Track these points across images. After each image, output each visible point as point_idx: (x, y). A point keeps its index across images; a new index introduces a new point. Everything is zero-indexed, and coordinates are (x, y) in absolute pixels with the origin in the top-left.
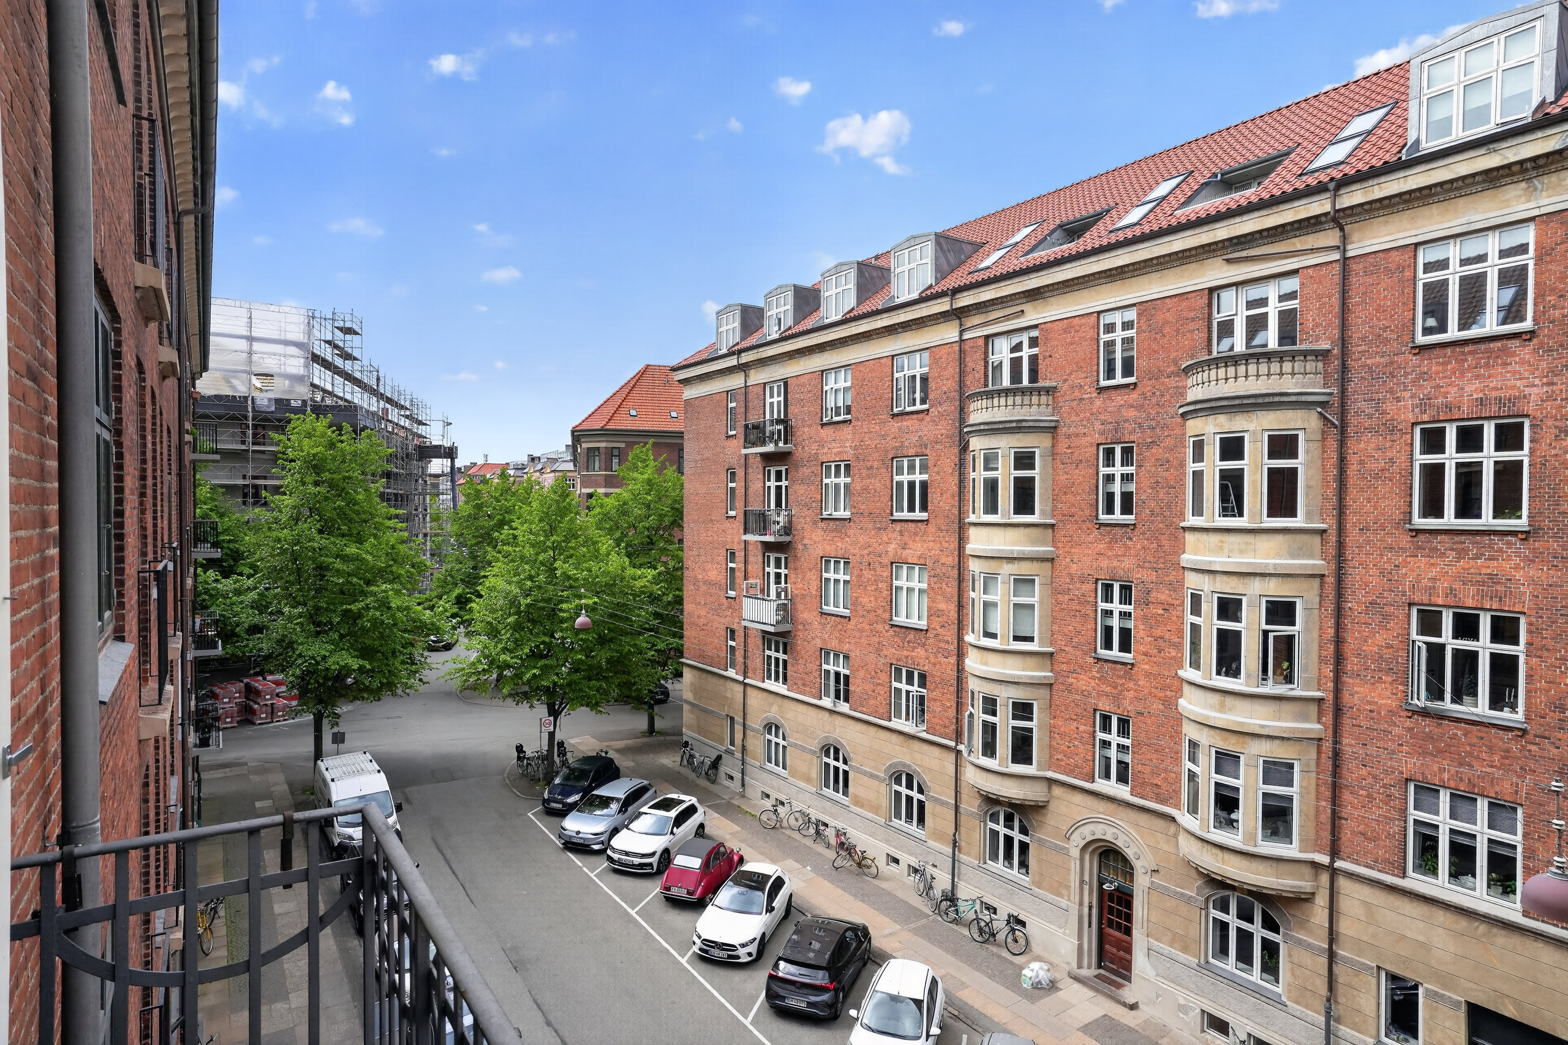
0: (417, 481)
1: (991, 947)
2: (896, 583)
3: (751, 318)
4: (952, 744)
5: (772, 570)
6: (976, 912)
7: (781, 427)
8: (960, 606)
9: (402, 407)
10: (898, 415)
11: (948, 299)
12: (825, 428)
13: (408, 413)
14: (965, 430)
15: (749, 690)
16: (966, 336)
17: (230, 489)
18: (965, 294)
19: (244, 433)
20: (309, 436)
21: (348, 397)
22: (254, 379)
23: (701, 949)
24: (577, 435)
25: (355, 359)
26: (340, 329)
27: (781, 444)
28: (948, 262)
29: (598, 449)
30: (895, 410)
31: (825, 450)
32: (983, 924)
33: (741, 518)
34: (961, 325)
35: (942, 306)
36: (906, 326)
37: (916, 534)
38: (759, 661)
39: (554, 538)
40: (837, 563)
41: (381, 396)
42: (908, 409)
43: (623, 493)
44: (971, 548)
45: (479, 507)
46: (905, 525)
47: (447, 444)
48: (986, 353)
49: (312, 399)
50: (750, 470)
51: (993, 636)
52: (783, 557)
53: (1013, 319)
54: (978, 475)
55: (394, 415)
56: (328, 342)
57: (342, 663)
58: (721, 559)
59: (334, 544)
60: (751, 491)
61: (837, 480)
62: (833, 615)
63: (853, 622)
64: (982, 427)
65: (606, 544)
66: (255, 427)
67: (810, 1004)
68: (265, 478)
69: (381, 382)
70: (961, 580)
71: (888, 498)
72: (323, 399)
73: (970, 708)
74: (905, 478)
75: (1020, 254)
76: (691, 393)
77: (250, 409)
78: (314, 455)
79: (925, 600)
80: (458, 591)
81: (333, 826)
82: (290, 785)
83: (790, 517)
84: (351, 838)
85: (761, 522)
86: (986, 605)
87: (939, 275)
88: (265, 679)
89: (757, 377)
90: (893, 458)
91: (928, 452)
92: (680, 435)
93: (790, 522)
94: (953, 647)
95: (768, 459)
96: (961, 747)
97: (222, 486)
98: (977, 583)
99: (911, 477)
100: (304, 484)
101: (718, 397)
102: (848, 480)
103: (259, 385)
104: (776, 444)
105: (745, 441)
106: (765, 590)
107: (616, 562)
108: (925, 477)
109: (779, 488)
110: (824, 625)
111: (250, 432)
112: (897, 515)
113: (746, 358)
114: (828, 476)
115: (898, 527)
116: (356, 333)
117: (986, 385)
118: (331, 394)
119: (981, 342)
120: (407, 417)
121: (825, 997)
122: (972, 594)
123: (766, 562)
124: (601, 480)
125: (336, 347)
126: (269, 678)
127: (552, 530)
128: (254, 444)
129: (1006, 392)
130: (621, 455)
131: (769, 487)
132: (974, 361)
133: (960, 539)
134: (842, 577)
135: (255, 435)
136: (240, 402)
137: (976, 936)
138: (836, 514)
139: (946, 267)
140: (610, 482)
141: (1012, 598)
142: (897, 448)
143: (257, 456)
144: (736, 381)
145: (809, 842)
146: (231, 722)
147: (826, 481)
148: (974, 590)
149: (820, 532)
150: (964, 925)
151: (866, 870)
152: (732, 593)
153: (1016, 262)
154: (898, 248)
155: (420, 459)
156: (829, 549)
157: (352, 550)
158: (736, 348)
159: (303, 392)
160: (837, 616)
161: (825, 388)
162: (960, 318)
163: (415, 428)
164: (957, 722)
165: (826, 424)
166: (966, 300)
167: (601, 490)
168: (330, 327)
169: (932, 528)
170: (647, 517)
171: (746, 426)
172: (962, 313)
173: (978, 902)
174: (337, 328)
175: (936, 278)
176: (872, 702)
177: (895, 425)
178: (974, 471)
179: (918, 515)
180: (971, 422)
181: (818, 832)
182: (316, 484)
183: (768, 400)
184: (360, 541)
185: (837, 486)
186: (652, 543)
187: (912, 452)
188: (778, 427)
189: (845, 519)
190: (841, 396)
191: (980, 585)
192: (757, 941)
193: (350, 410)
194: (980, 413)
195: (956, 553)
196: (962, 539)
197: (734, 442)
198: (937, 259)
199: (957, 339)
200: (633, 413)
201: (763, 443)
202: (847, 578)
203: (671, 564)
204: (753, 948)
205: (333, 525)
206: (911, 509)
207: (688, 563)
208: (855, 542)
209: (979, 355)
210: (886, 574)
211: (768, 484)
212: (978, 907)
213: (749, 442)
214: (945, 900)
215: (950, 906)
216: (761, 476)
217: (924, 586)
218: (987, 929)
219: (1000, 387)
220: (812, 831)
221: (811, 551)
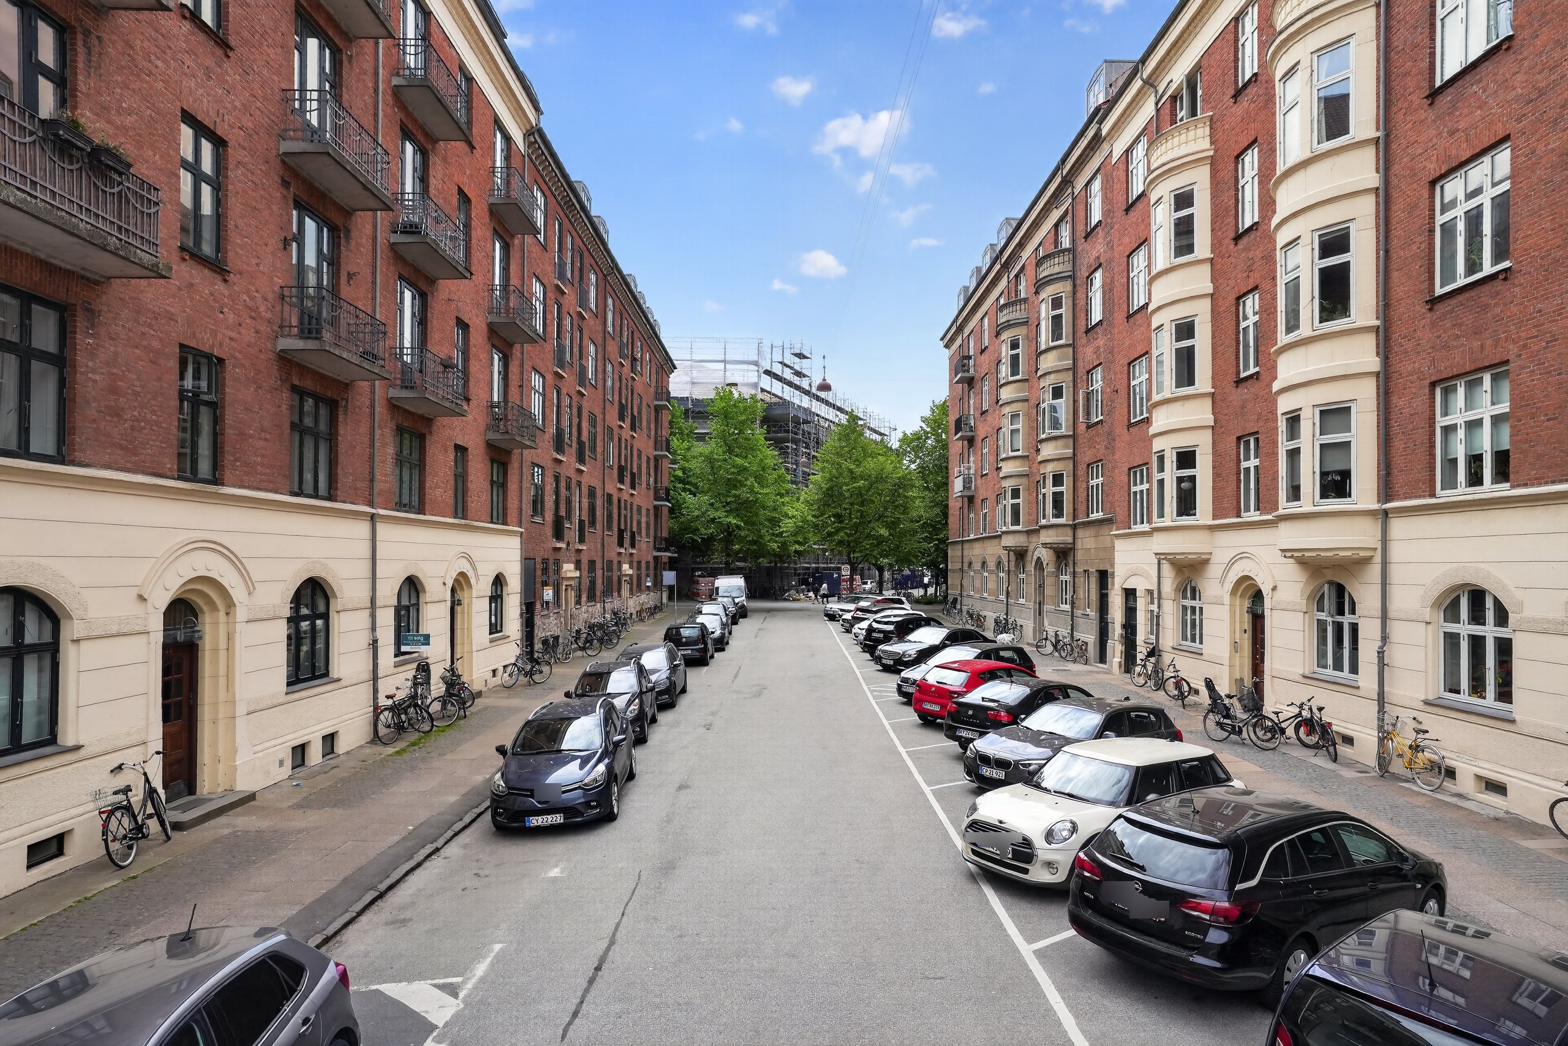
56: (781, 363)
125: (788, 367)
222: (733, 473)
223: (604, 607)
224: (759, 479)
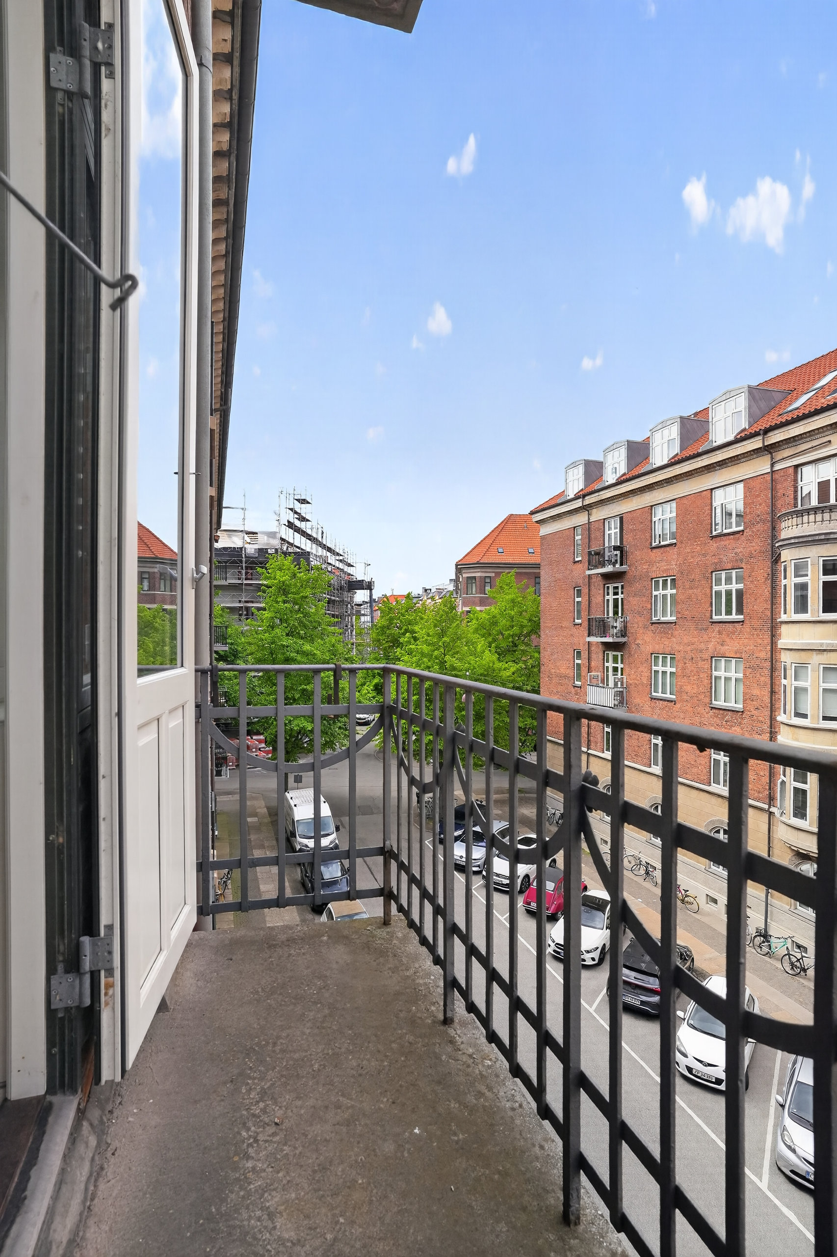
0: (347, 606)
1: (802, 980)
2: (715, 673)
3: (593, 469)
4: (766, 807)
5: (610, 665)
6: (787, 948)
7: (618, 553)
8: (773, 692)
9: (338, 554)
10: (716, 536)
11: (760, 438)
12: (654, 551)
13: (341, 558)
14: (777, 545)
15: (592, 759)
16: (777, 467)
17: (232, 610)
18: (776, 432)
19: (240, 572)
20: (280, 569)
21: (303, 547)
22: (246, 536)
23: (554, 951)
24: (460, 568)
25: (308, 520)
26: (298, 500)
27: (617, 566)
28: (760, 409)
29: (475, 578)
30: (714, 533)
31: (654, 569)
32: (794, 960)
33: (586, 624)
34: (772, 458)
35: (756, 443)
36: (722, 464)
37: (733, 633)
38: (599, 737)
39: (445, 639)
40: (664, 658)
41: (324, 547)
42: (725, 531)
43: (493, 610)
44: (782, 643)
45: (391, 619)
46: (723, 626)
47: (367, 579)
48: (796, 480)
49: (281, 549)
50: (592, 587)
51: (805, 716)
52: (619, 654)
53: (820, 448)
54: (790, 581)
55: (332, 559)
56: (291, 509)
57: (301, 726)
58: (570, 656)
59: (295, 643)
60: (593, 605)
61: (664, 592)
62: (661, 700)
63: (678, 705)
64: (793, 541)
65: (481, 644)
66: (247, 568)
67: (643, 1003)
68: (252, 602)
69: (324, 537)
70: (773, 669)
71: (708, 605)
72: (287, 549)
73: (782, 777)
74: (723, 588)
75: (827, 394)
76: (545, 530)
77: (243, 556)
78: (283, 582)
79: (741, 688)
80: (376, 681)
81: (295, 837)
82: (268, 808)
83: (625, 623)
84: (307, 846)
85: (602, 627)
86: (797, 690)
87: (751, 420)
88: (252, 738)
89: (597, 515)
90: (712, 572)
91: (743, 565)
92: (537, 566)
93: (625, 627)
94: (766, 727)
95: (608, 577)
96: (773, 809)
97: (228, 608)
98: (788, 672)
99: (729, 587)
100: (277, 602)
101: (567, 532)
102: (674, 591)
103: (249, 541)
104: (614, 566)
105: (589, 564)
106: (605, 681)
107: (489, 657)
108: (741, 586)
109: (616, 601)
110: (653, 708)
111: (244, 572)
112: (716, 618)
113: (589, 500)
114: (657, 589)
115: (717, 627)
116: (308, 503)
117: (796, 506)
118: (292, 545)
119: (791, 470)
120: (340, 561)
121: (656, 999)
122: (784, 682)
123: (605, 659)
124: (477, 600)
125: (296, 513)
126: (254, 737)
127: (443, 633)
128: (246, 579)
129: (815, 510)
130: (491, 582)
131: (608, 600)
132: (784, 488)
133: (773, 636)
134: (669, 669)
135: (246, 573)
136: (238, 552)
137: (788, 969)
138: (663, 619)
139: (758, 412)
140: (483, 602)
141: (821, 684)
142: (716, 564)
143: (248, 588)
144: (581, 519)
145: (640, 880)
146: (232, 766)
147: (655, 593)
148: (785, 678)
149: (650, 634)
150: (777, 959)
151: (689, 906)
152: (578, 683)
153: (823, 400)
154: (716, 402)
155: (349, 591)
156: (658, 648)
157: (307, 647)
158: (581, 493)
159: (276, 543)
160: (665, 700)
161: (654, 519)
162: (771, 453)
163: (346, 569)
164: (770, 789)
165: (654, 548)
166: (776, 437)
167: (478, 608)
168: (292, 499)
169: (747, 626)
170: (512, 627)
171: (590, 553)
172: (772, 448)
173: (789, 940)
174: (296, 500)
175: (749, 422)
176: (695, 770)
177: (714, 545)
178: (785, 578)
179: (734, 617)
180: (782, 537)
181: (647, 873)
182: (285, 602)
183: (607, 532)
184: (312, 641)
185: (664, 596)
186: (516, 645)
187: (729, 566)
188: (616, 552)
189: (672, 623)
190: (667, 526)
191: (791, 673)
192: (599, 950)
193: (306, 555)
194: (790, 529)
195: (769, 648)
196: (774, 636)
197: (580, 565)
198: (750, 407)
199: (769, 470)
200: (501, 550)
201: (603, 566)
202: (674, 670)
203: (531, 662)
204: (596, 955)
205: (295, 631)
206: (729, 612)
207: (544, 661)
208: (680, 640)
209: (789, 483)
210: (707, 666)
211: (607, 597)
212: (789, 945)
213: (591, 565)
214: (760, 936)
215: (763, 942)
216: (601, 592)
217: (740, 675)
218: (798, 964)
219: (810, 507)
220: (642, 872)
221: (642, 648)
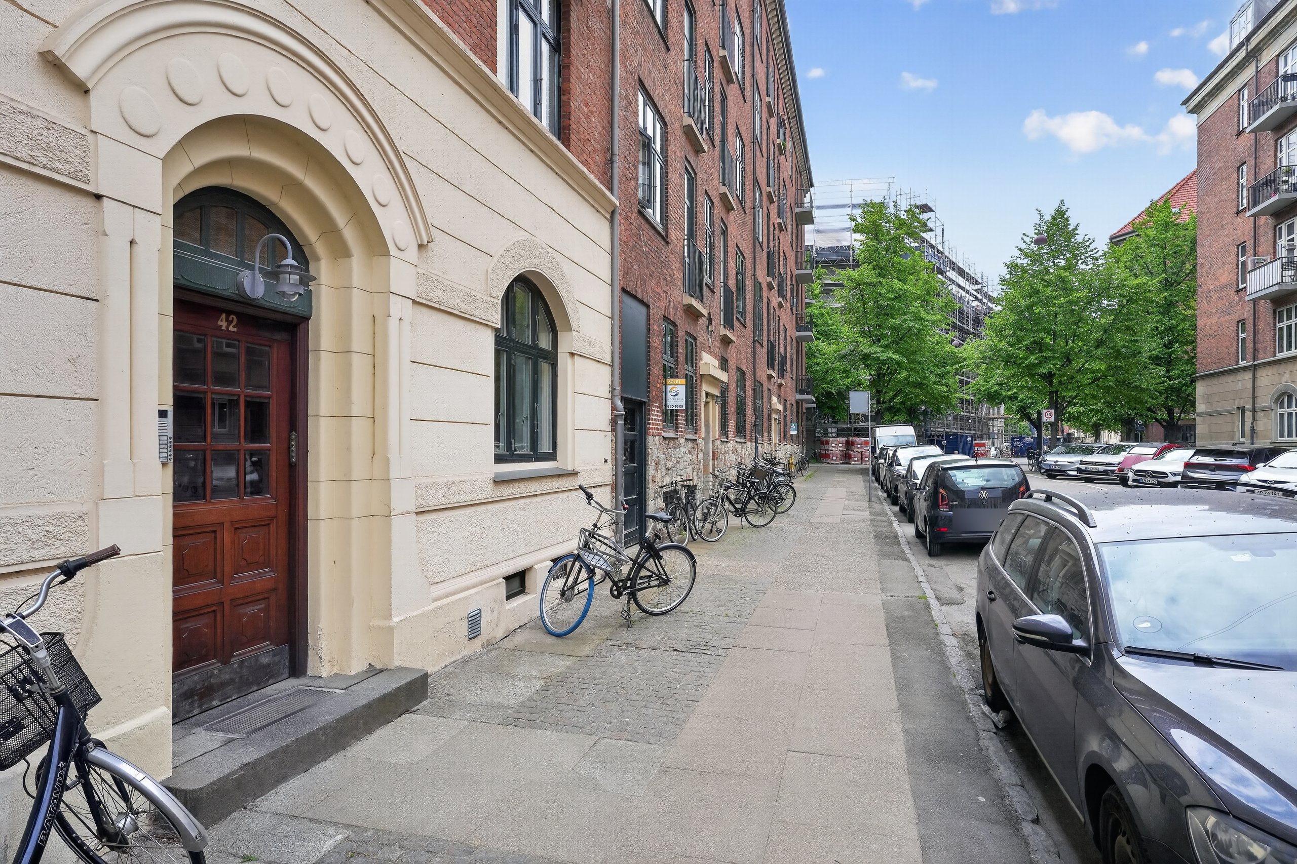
5: (1284, 240)
15: (1259, 371)
38: (1269, 338)
50: (1261, 153)
58: (1233, 257)
60: (1261, 174)
76: (1203, 117)
77: (851, 254)
89: (1269, 55)
95: (1281, 127)
101: (1230, 103)
113: (1255, 41)
123: (1277, 236)
131: (1281, 159)
136: (845, 250)
144: (1247, 74)
152: (1243, 286)
158: (1245, 39)
183: (1282, 71)
207: (1201, 280)
211: (1280, 156)
216: (1272, 152)
222: (889, 299)
223: (756, 448)
224: (925, 302)
